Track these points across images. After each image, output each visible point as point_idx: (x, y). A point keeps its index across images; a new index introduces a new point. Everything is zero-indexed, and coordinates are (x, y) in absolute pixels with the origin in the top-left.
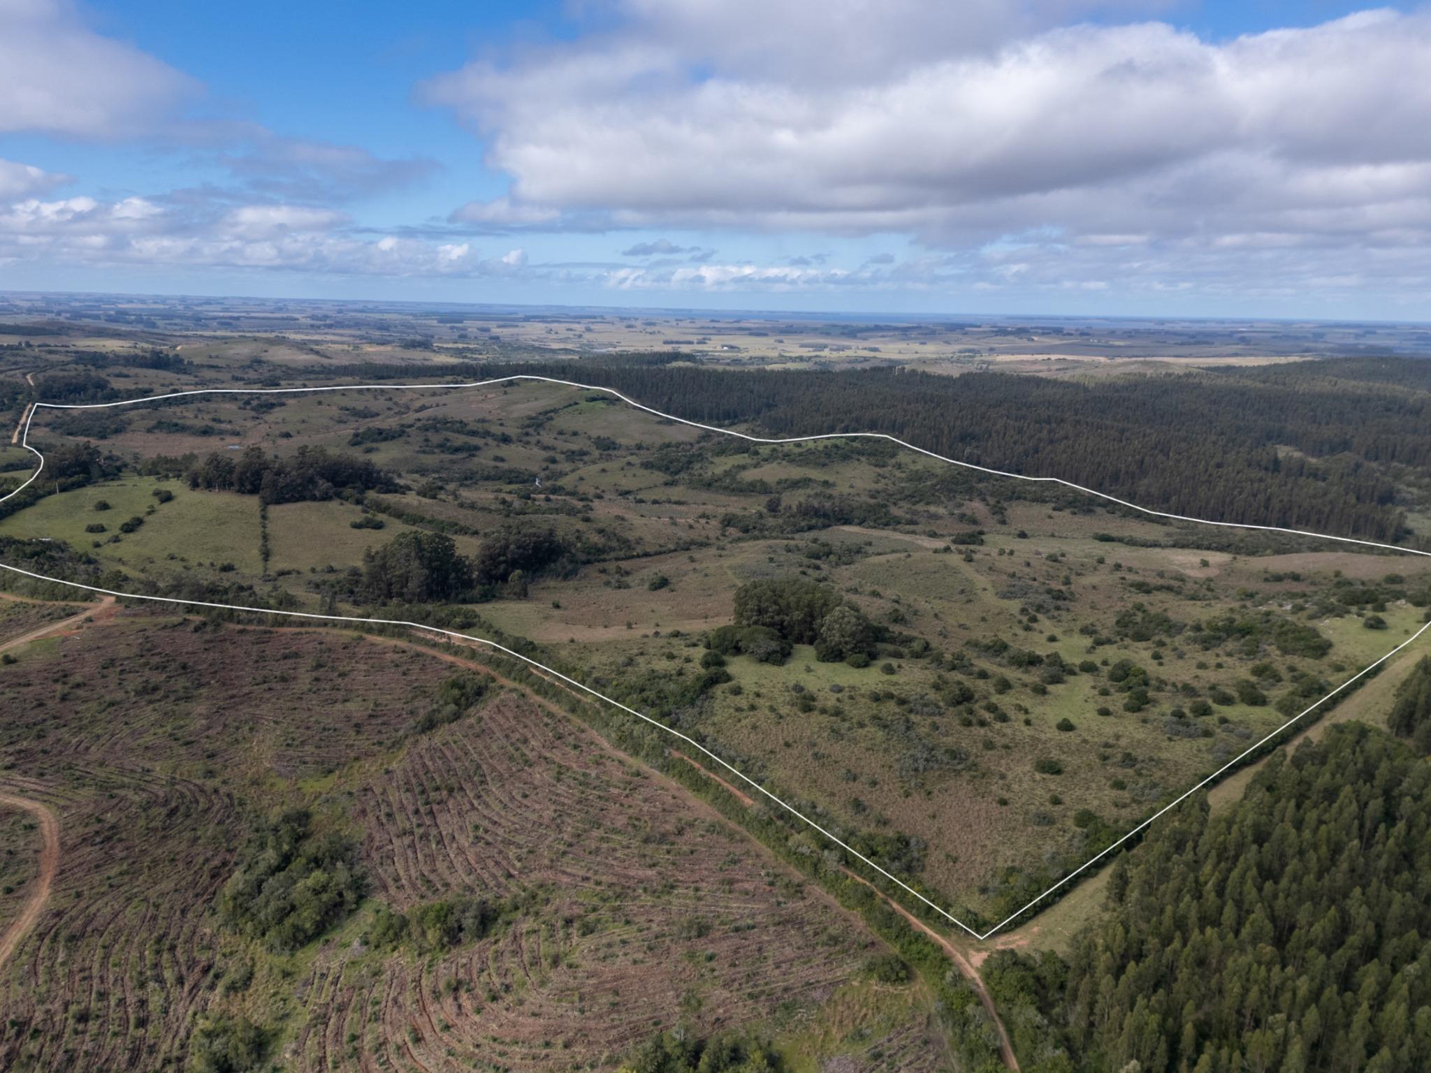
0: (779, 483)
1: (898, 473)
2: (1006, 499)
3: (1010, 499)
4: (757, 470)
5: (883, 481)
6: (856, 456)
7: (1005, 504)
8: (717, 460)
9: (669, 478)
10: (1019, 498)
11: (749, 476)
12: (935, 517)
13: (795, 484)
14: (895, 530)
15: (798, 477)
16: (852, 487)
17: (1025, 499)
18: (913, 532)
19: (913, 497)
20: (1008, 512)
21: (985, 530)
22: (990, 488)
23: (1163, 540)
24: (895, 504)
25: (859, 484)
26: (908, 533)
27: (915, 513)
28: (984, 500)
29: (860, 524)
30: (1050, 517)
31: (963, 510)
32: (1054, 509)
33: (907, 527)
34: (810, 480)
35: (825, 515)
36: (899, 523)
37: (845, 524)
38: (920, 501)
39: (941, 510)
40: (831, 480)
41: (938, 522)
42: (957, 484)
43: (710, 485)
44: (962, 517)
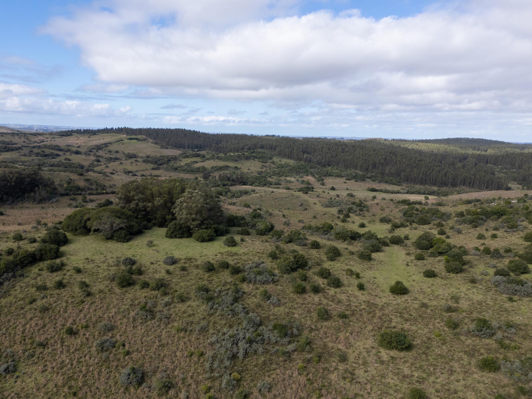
0: (212, 168)
1: (272, 165)
2: (323, 176)
3: (326, 176)
4: (202, 163)
5: (265, 168)
6: (252, 158)
7: (324, 178)
8: (183, 160)
9: (156, 166)
10: (330, 175)
11: (197, 165)
12: (291, 182)
13: (221, 168)
14: (269, 187)
15: (222, 165)
16: (249, 169)
17: (333, 176)
18: (279, 188)
19: (279, 175)
20: (325, 181)
21: (314, 187)
22: (316, 171)
23: (402, 191)
24: (270, 177)
25: (253, 169)
26: (275, 188)
27: (279, 180)
28: (313, 176)
29: (251, 185)
30: (345, 183)
31: (304, 179)
32: (347, 180)
33: (275, 186)
34: (228, 167)
35: (233, 180)
36: (271, 184)
37: (243, 185)
38: (282, 175)
39: (292, 179)
40: (239, 167)
41: (291, 184)
42: (300, 169)
43: (176, 169)
44: (303, 181)
